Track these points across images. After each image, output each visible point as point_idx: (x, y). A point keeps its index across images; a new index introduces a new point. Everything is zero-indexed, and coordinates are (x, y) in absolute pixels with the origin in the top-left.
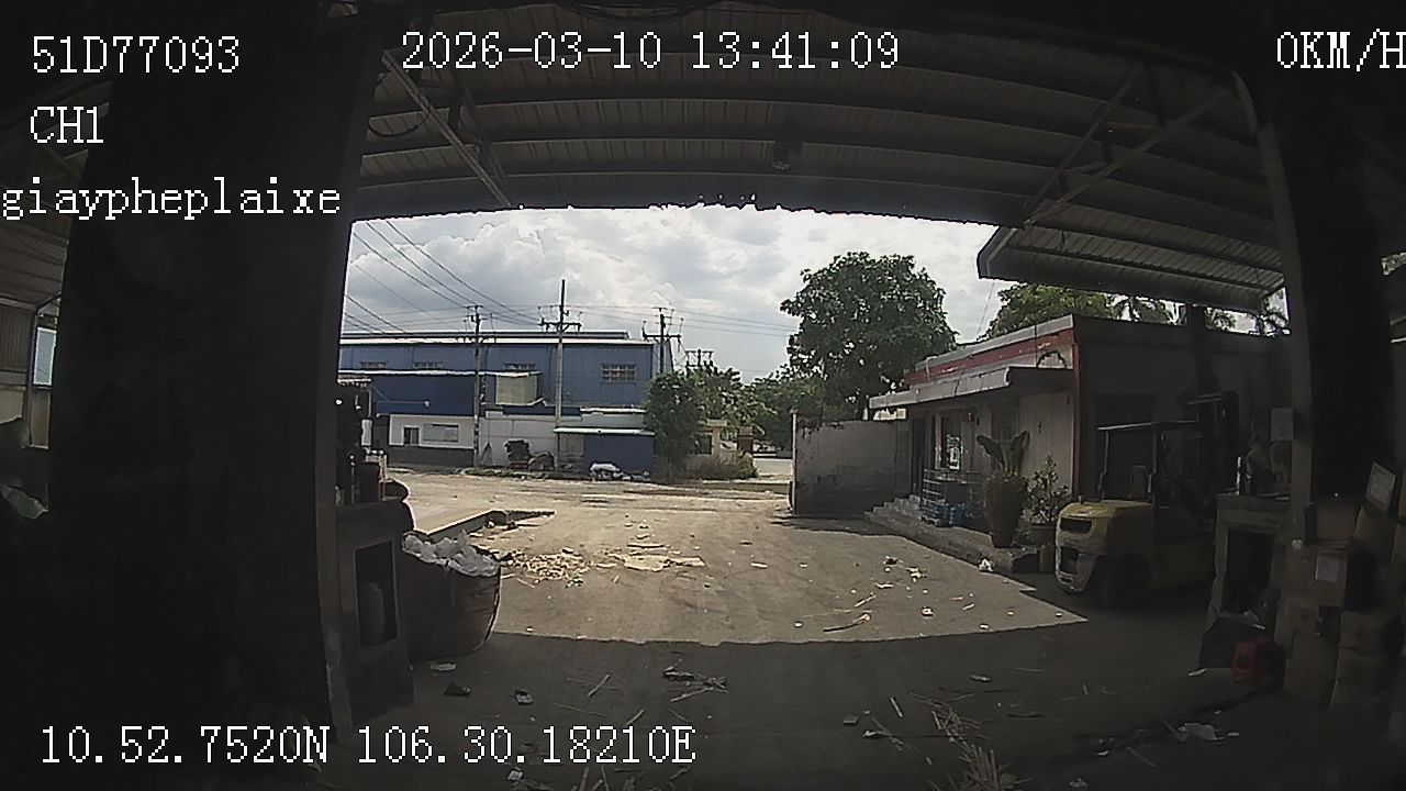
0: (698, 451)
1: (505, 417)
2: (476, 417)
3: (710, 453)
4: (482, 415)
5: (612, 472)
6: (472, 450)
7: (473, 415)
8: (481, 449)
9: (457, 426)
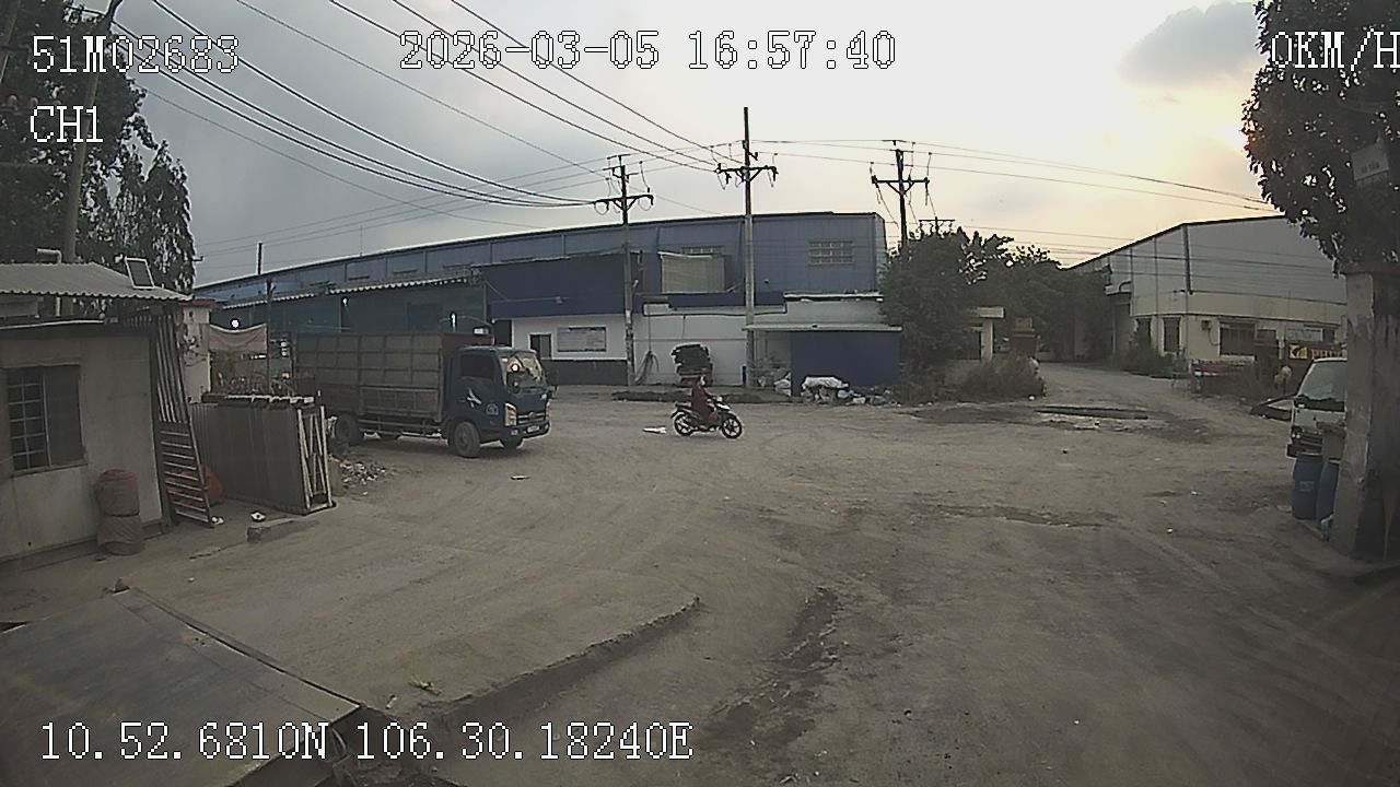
0: (960, 355)
1: (670, 311)
2: (628, 314)
3: (980, 359)
4: (638, 310)
5: (837, 390)
6: (625, 361)
7: (624, 313)
8: (639, 360)
9: (604, 329)
